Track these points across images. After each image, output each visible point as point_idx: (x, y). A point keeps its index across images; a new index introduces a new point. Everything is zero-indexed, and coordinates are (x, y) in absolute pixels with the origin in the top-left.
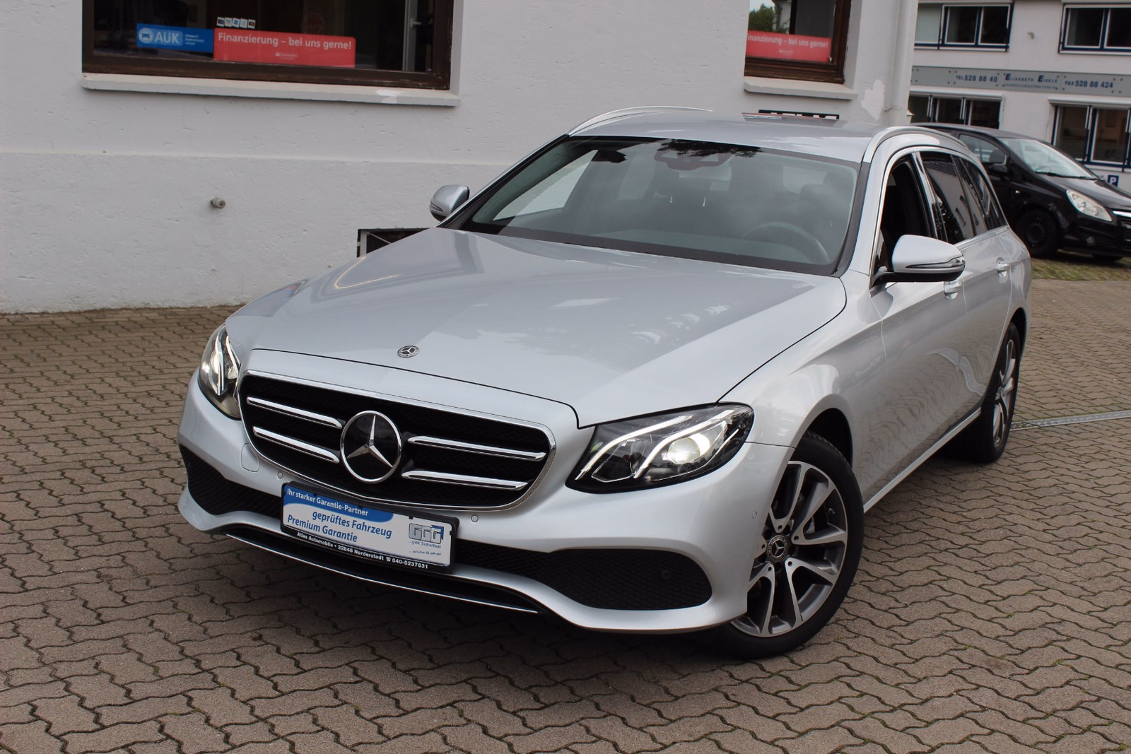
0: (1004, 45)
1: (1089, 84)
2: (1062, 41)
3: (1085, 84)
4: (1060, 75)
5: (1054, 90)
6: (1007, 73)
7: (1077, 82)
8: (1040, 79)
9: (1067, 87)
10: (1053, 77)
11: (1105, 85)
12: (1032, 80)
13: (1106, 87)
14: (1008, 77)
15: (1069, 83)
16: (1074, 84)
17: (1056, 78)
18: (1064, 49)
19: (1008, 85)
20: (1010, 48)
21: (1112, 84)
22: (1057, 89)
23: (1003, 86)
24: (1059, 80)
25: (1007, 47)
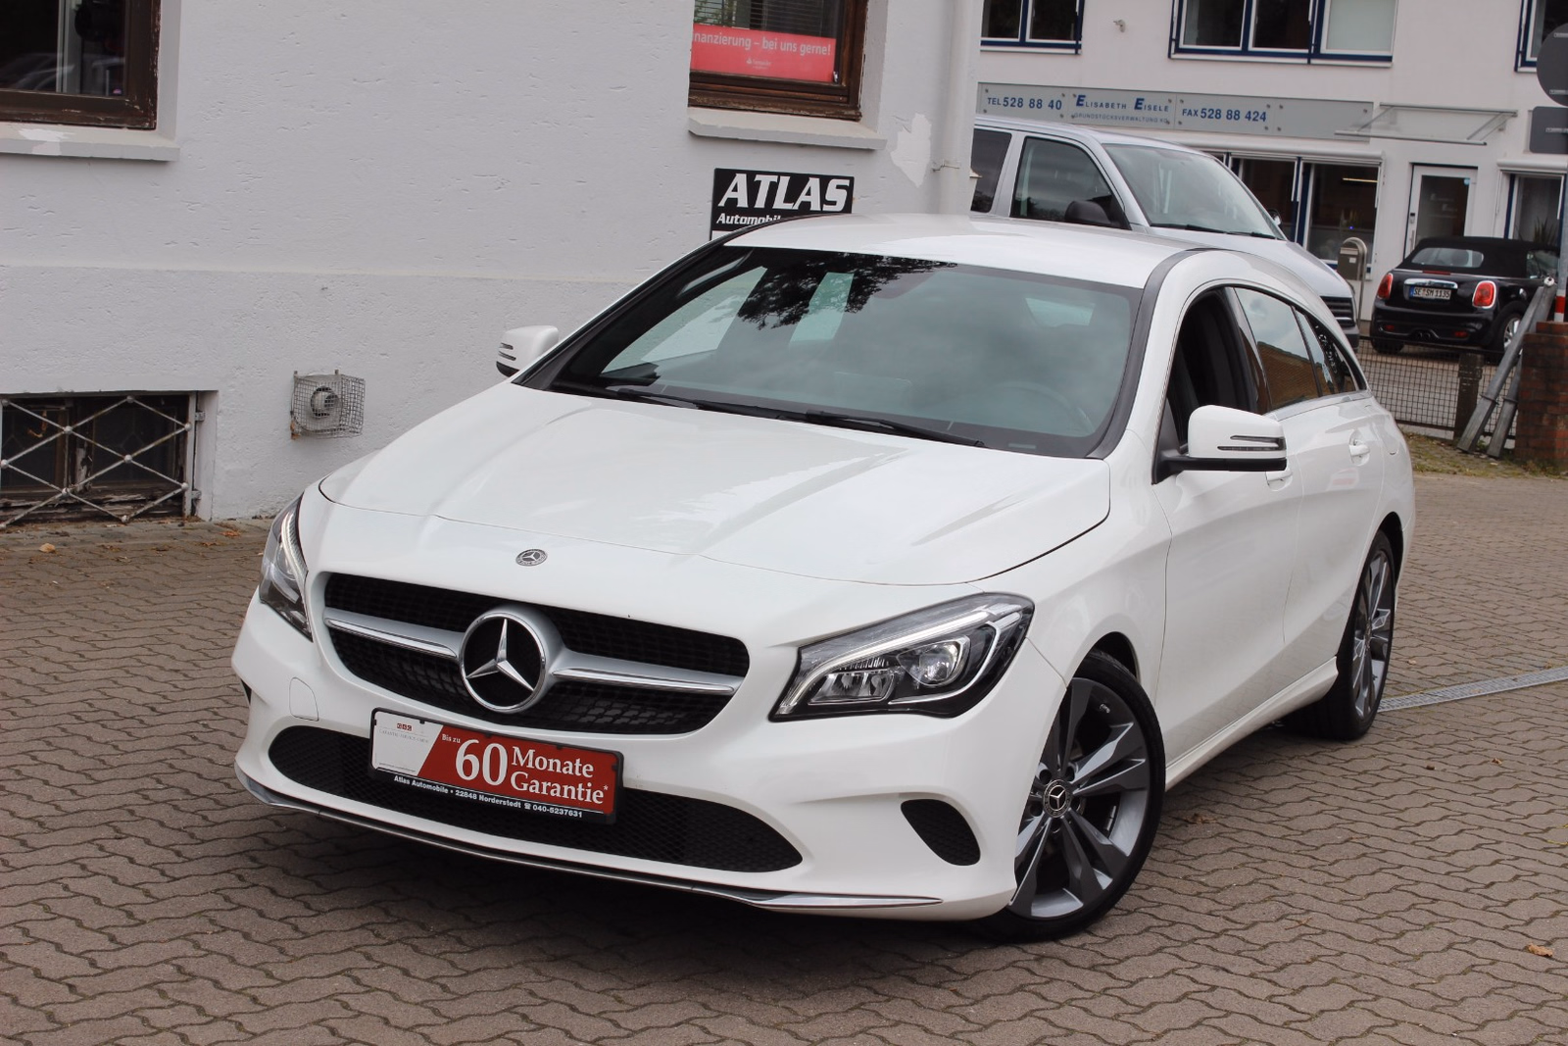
0: (1074, 42)
1: (1224, 114)
2: (1174, 37)
3: (1218, 114)
4: (1171, 97)
5: (1164, 125)
6: (1079, 93)
7: (1203, 110)
8: (1138, 104)
9: (1186, 119)
10: (1162, 102)
11: (1253, 116)
12: (1124, 106)
13: (1254, 119)
14: (1080, 101)
15: (1190, 113)
16: (1199, 113)
17: (1167, 103)
18: (1179, 50)
19: (1080, 115)
20: (1083, 47)
21: (1264, 113)
22: (1168, 122)
23: (1073, 117)
24: (1171, 107)
25: (1077, 47)
